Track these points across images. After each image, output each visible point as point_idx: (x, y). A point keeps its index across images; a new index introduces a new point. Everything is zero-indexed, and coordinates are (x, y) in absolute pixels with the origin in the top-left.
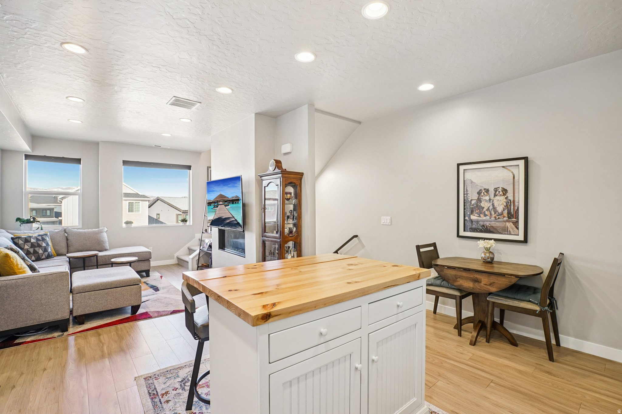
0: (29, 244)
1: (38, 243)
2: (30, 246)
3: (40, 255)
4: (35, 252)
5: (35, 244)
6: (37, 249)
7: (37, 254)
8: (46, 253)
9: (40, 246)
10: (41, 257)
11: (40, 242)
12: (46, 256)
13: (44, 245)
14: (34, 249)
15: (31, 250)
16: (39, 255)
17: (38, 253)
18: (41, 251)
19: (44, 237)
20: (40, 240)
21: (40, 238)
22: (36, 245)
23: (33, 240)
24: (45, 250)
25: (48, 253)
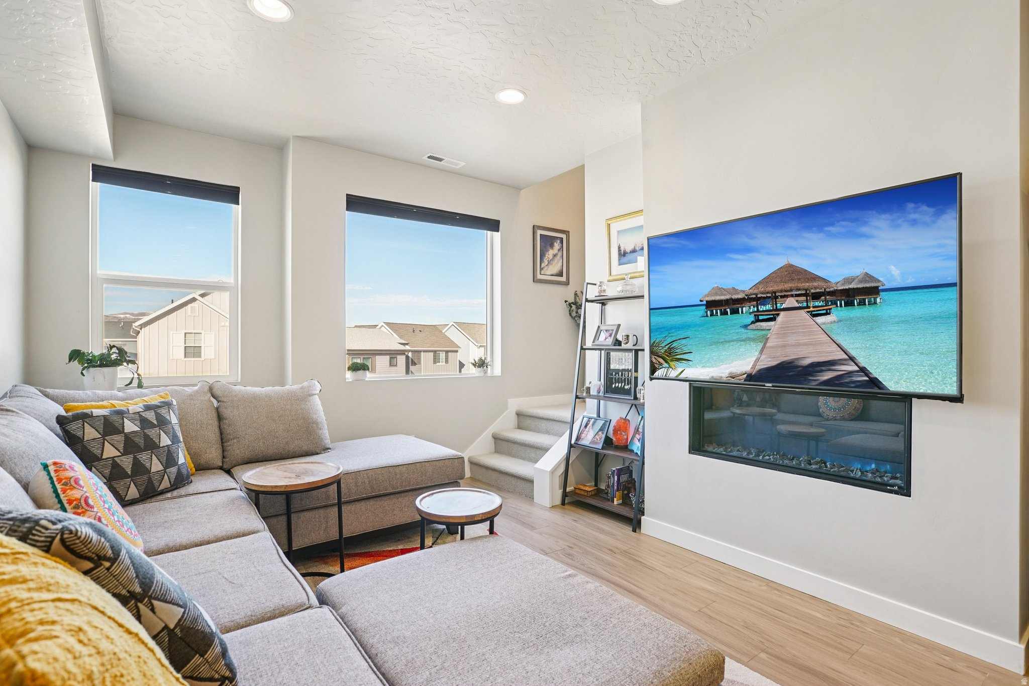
0: (119, 439)
1: (147, 437)
2: (121, 447)
3: (155, 479)
4: (139, 469)
5: (137, 440)
6: (143, 457)
7: (145, 477)
8: (173, 470)
9: (152, 446)
10: (157, 484)
11: (152, 433)
12: (172, 481)
13: (165, 441)
14: (135, 459)
15: (126, 463)
16: (150, 478)
17: (148, 471)
18: (156, 466)
19: (163, 411)
20: (153, 426)
21: (151, 416)
22: (141, 442)
23: (130, 427)
24: (170, 460)
25: (179, 469)
